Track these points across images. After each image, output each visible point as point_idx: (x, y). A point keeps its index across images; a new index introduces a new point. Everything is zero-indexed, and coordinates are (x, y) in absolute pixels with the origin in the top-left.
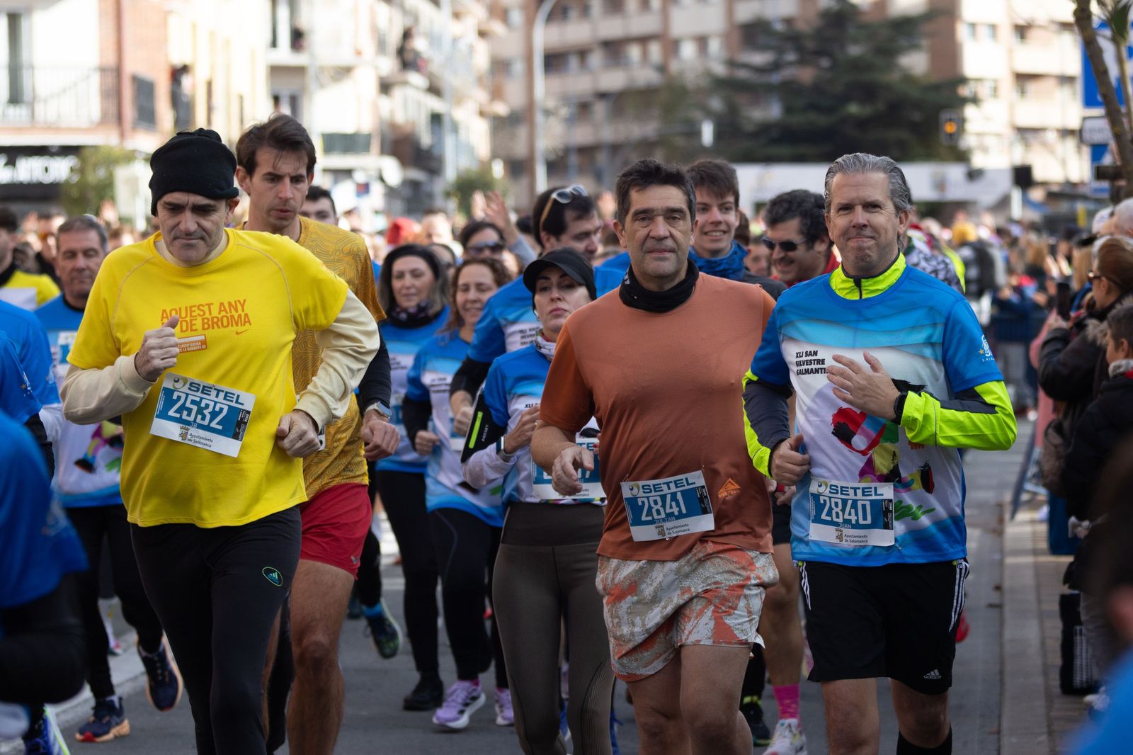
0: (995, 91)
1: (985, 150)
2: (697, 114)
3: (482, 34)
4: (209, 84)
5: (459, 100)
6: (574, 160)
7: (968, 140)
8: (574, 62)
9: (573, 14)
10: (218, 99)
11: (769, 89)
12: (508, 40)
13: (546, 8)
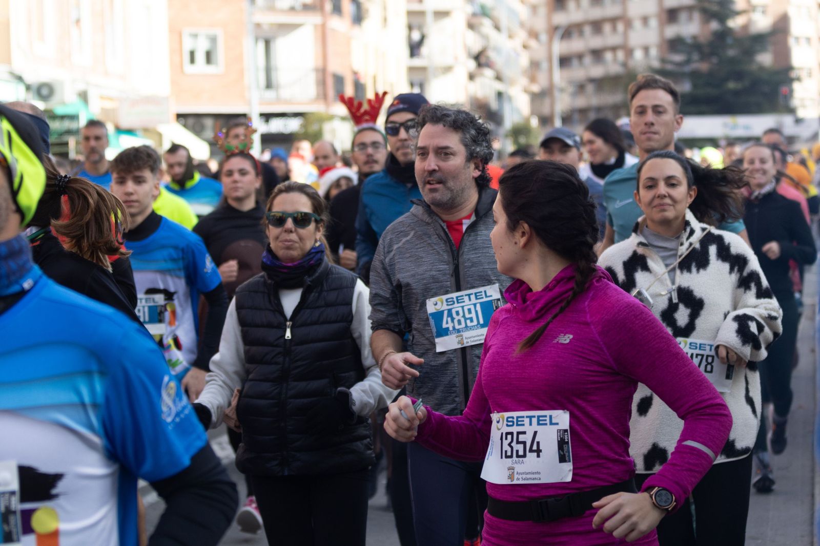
0: (810, 75)
1: (804, 106)
3: (525, 47)
4: (375, 78)
5: (512, 83)
6: (576, 116)
7: (796, 102)
8: (575, 62)
9: (575, 35)
10: (379, 85)
11: (684, 75)
12: (539, 49)
13: (560, 32)
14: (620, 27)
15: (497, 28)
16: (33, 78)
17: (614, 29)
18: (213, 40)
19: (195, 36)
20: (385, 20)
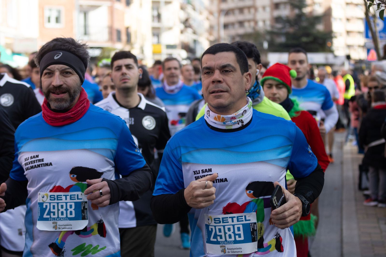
0: (341, 35)
1: (338, 50)
3: (208, 19)
4: (136, 31)
7: (334, 47)
8: (231, 27)
9: (231, 14)
10: (138, 35)
11: (282, 34)
12: (213, 20)
13: (224, 12)
14: (252, 11)
15: (194, 9)
17: (249, 12)
18: (59, 12)
19: (51, 10)
20: (141, 5)
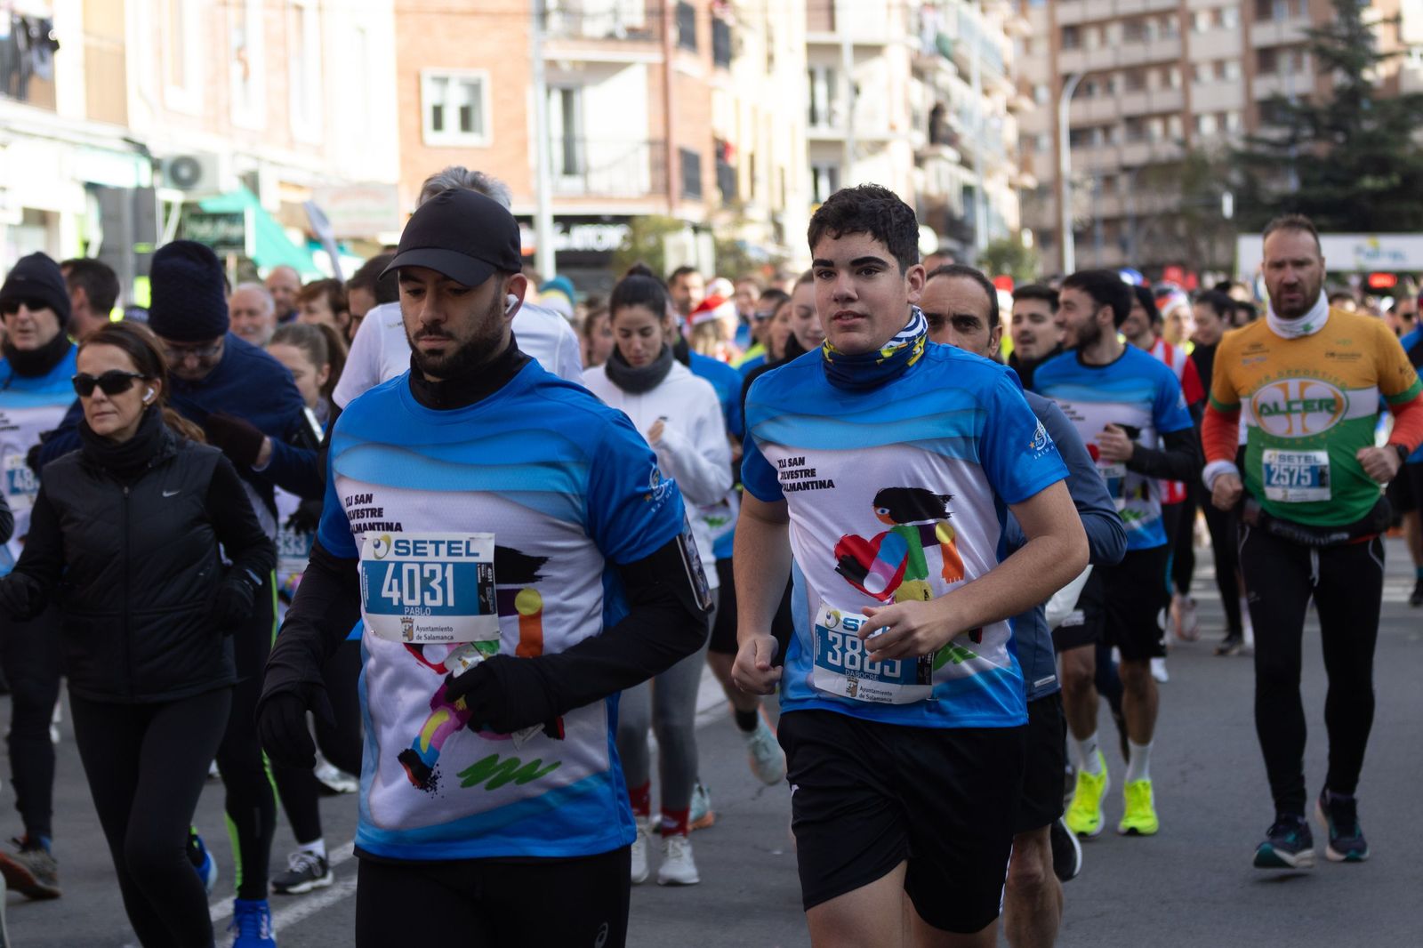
2: (1217, 187)
3: (1011, 110)
4: (752, 158)
5: (989, 172)
6: (1100, 231)
8: (1099, 137)
9: (1098, 90)
10: (760, 171)
11: (1287, 162)
12: (1035, 115)
13: (1072, 85)
14: (1176, 78)
15: (964, 77)
16: (164, 148)
17: (1166, 81)
18: (475, 88)
19: (443, 81)
20: (770, 58)
